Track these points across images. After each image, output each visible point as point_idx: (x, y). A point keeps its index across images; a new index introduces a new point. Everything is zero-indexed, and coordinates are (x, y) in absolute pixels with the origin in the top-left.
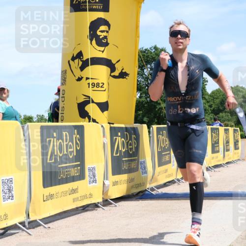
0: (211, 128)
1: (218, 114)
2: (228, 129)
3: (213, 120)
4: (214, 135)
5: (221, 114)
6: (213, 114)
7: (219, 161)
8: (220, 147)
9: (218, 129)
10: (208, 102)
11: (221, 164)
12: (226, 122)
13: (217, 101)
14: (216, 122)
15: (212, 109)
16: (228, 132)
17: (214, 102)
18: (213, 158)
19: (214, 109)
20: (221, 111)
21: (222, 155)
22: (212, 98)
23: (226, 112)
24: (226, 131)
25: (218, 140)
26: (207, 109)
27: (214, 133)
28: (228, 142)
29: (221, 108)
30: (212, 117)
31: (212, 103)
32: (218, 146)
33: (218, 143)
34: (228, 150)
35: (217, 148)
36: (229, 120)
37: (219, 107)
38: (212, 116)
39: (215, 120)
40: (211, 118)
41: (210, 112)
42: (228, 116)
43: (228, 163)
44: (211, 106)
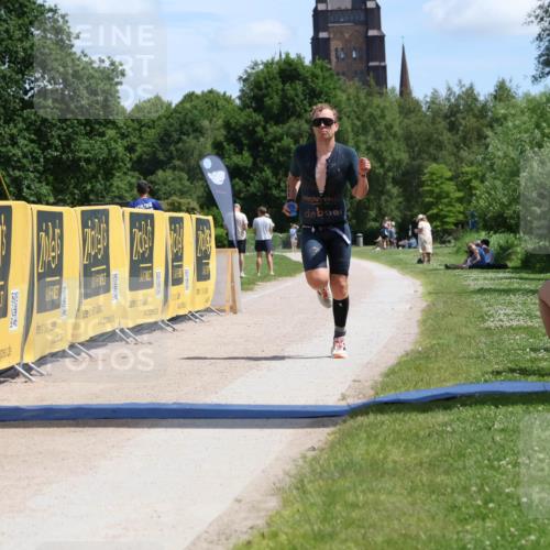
0: (131, 214)
1: (153, 173)
2: (181, 219)
3: (135, 191)
4: (139, 235)
5: (160, 173)
6: (137, 174)
7: (152, 312)
8: (156, 270)
9: (151, 217)
10: (123, 136)
11: (156, 323)
12: (175, 198)
13: (151, 134)
14: (145, 196)
15: (134, 156)
16: (182, 227)
17: (141, 137)
18: (133, 303)
19: (140, 158)
20: (161, 165)
21: (161, 296)
22: (136, 125)
23: (174, 168)
24: (176, 224)
25: (151, 249)
26: (120, 155)
27: (140, 230)
28: (178, 257)
29: (161, 156)
30: (134, 180)
31: (135, 140)
32: (151, 268)
33: (150, 259)
34: (178, 281)
35: (147, 273)
36: (182, 193)
37: (154, 153)
38: (133, 178)
39: (141, 191)
40: (131, 184)
41: (129, 165)
42: (181, 179)
43: (175, 320)
44: (130, 149)
